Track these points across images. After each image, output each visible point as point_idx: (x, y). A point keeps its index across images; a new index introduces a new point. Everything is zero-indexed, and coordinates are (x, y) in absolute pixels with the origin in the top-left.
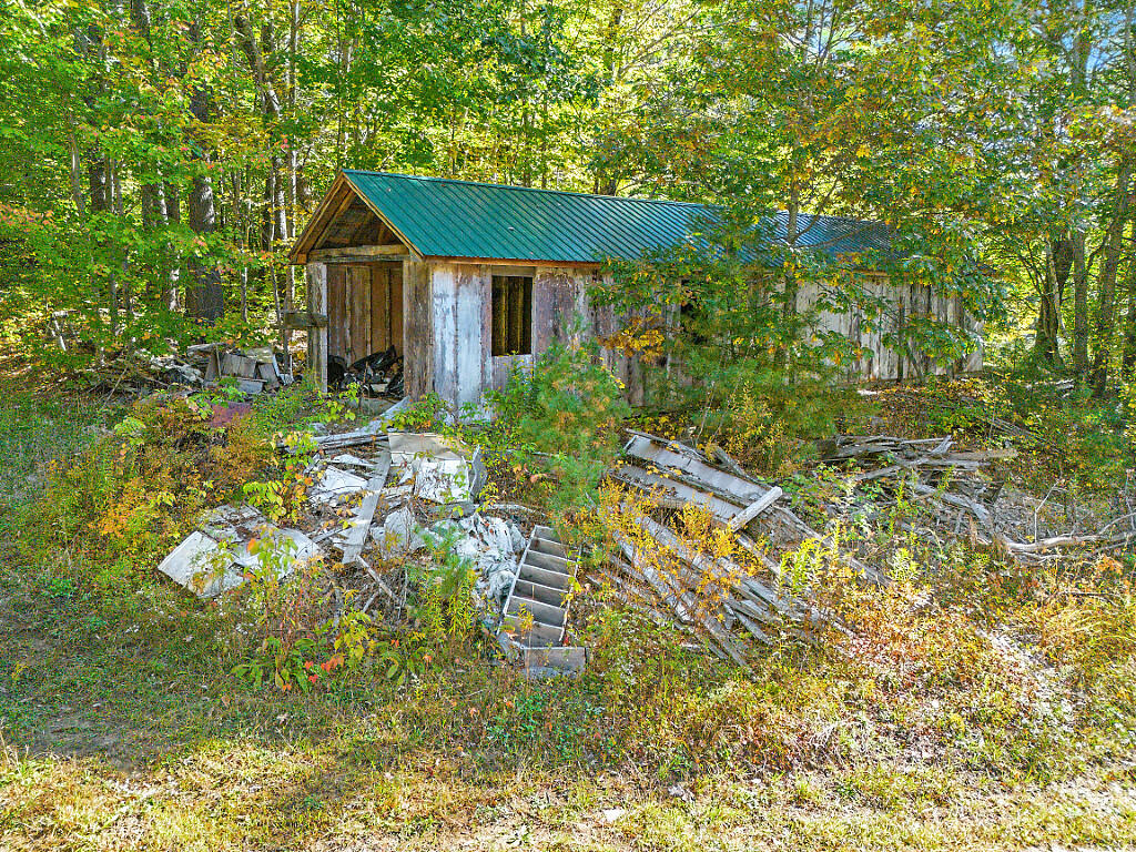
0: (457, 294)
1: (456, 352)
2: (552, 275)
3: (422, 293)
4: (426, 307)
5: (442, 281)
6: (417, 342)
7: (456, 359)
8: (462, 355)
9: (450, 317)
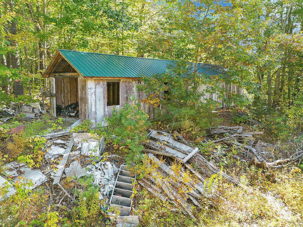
0: (95, 88)
1: (96, 106)
2: (126, 81)
3: (84, 87)
4: (85, 92)
5: (91, 84)
6: (83, 102)
7: (95, 108)
8: (98, 106)
9: (93, 95)
